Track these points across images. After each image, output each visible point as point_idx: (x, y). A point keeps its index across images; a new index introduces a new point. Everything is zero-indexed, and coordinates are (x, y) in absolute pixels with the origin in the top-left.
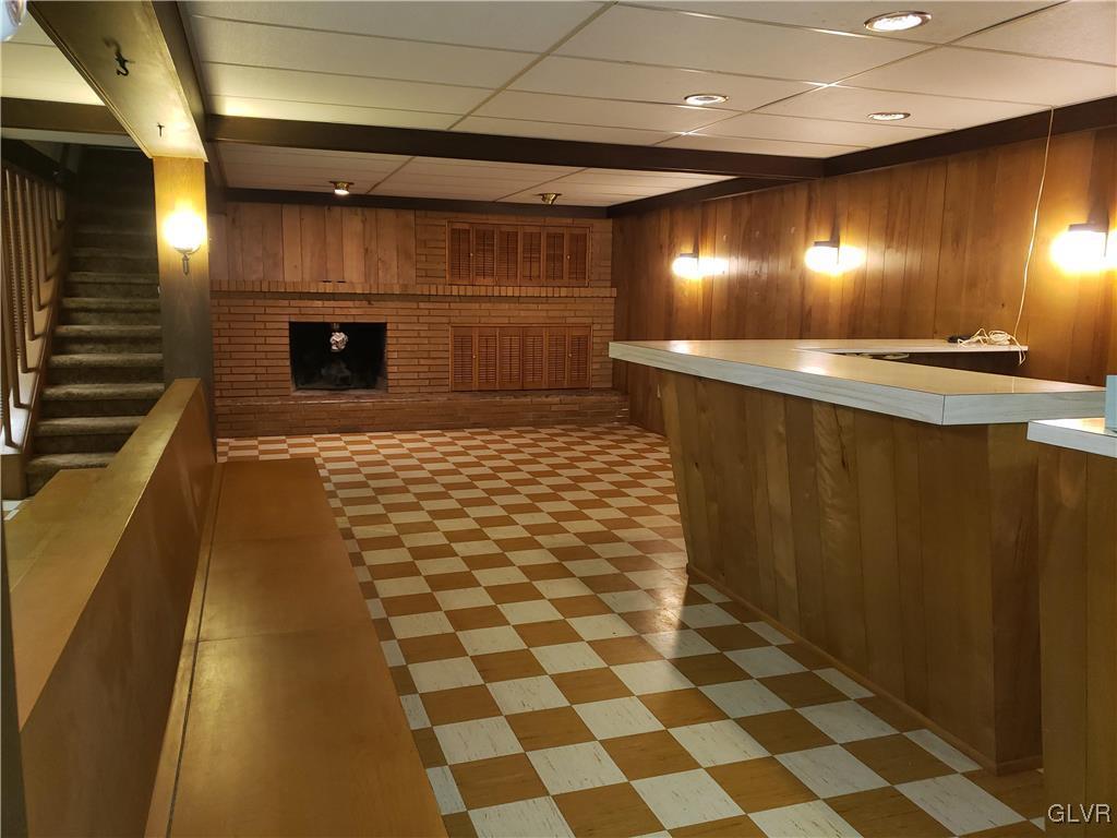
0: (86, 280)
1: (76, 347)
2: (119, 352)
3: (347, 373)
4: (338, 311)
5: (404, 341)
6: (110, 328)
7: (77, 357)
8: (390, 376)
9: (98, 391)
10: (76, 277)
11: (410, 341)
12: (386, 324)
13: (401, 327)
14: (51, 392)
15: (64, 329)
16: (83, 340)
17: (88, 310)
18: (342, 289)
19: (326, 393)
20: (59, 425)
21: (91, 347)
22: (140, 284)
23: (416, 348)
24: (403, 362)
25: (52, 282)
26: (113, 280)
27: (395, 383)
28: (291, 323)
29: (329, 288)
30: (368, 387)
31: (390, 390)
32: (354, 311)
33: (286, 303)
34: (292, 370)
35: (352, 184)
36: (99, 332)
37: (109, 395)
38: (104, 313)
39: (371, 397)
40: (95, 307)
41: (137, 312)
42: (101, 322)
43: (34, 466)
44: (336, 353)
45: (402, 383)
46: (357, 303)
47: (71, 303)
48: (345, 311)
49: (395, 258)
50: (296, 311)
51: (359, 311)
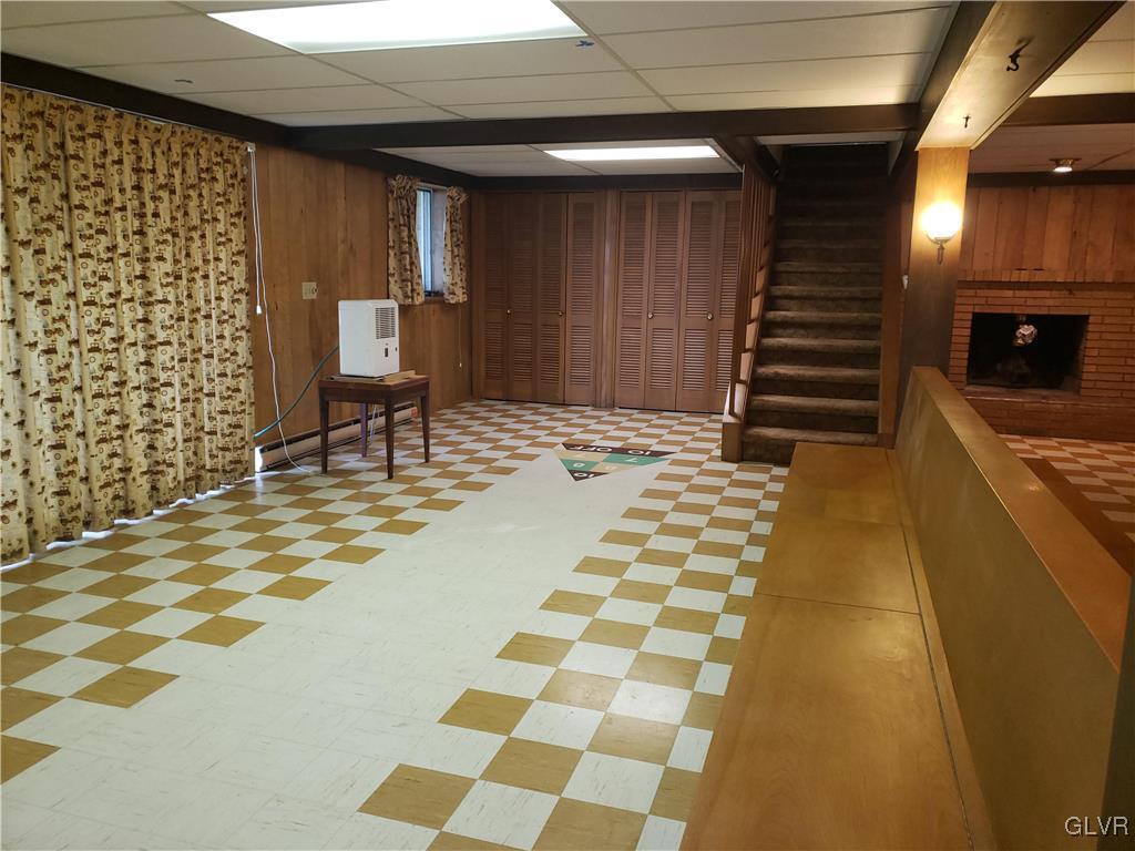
0: (789, 269)
1: (780, 331)
2: (816, 338)
3: (1026, 370)
4: (1030, 302)
5: (1109, 336)
6: (809, 315)
7: (783, 341)
8: (1085, 376)
9: (801, 372)
10: (781, 267)
11: (1116, 337)
12: (1087, 317)
13: (1107, 320)
14: (761, 370)
15: (771, 315)
16: (786, 325)
17: (789, 297)
18: (1040, 277)
19: (1004, 390)
20: (768, 401)
21: (792, 331)
22: (837, 273)
23: (1124, 345)
24: (1105, 361)
25: (764, 271)
26: (813, 269)
27: (1091, 385)
28: (974, 314)
29: (1024, 277)
30: (1050, 386)
31: (1083, 392)
32: (1050, 302)
33: (971, 292)
34: (969, 364)
35: (1077, 160)
36: (801, 317)
37: (811, 377)
38: (804, 300)
39: (1059, 398)
40: (796, 294)
41: (834, 299)
42: (800, 309)
43: (750, 436)
44: (1020, 348)
45: (1099, 385)
46: (1055, 293)
47: (777, 291)
48: (1038, 302)
49: (1111, 240)
50: (983, 301)
51: (1057, 302)
